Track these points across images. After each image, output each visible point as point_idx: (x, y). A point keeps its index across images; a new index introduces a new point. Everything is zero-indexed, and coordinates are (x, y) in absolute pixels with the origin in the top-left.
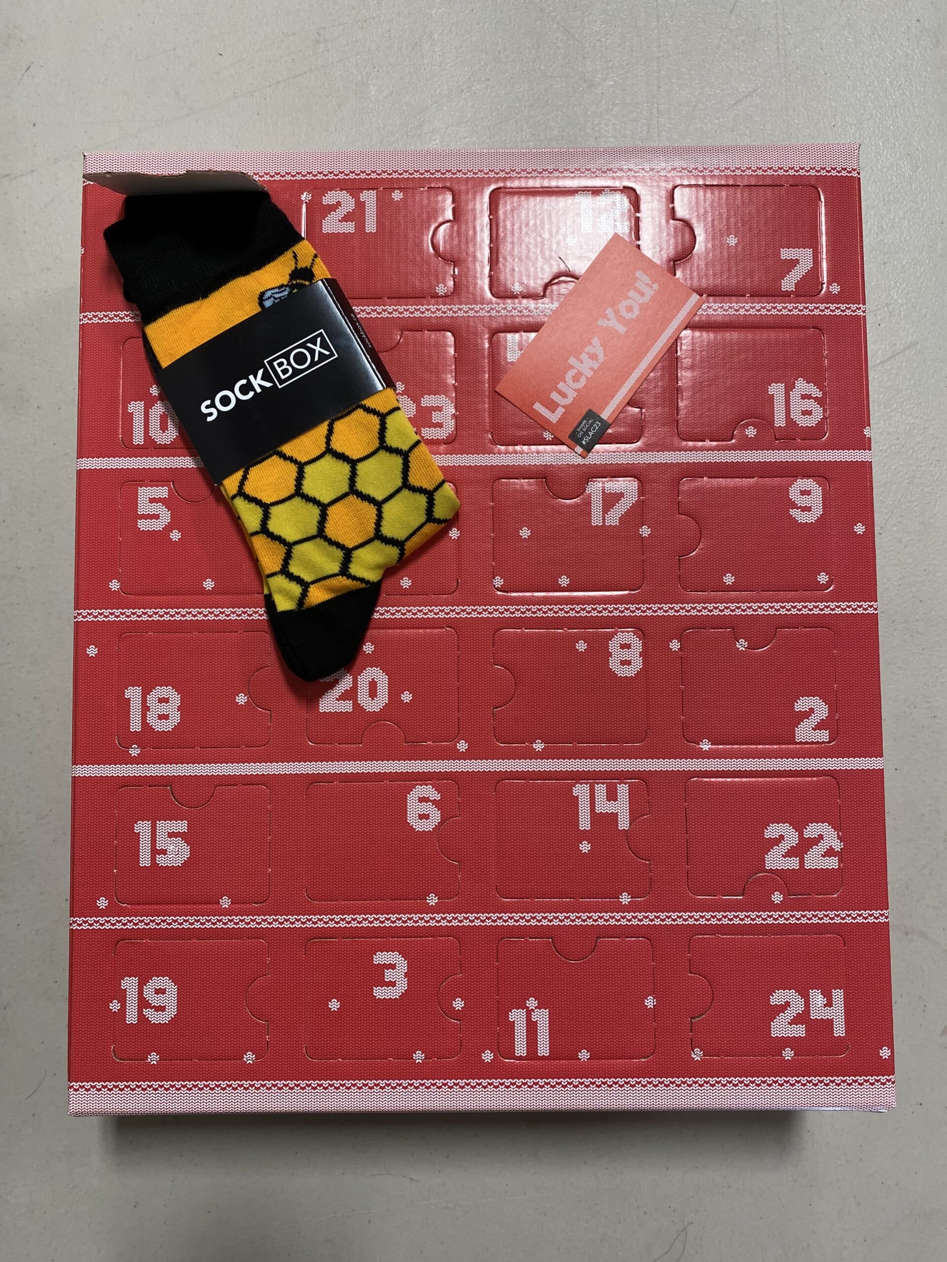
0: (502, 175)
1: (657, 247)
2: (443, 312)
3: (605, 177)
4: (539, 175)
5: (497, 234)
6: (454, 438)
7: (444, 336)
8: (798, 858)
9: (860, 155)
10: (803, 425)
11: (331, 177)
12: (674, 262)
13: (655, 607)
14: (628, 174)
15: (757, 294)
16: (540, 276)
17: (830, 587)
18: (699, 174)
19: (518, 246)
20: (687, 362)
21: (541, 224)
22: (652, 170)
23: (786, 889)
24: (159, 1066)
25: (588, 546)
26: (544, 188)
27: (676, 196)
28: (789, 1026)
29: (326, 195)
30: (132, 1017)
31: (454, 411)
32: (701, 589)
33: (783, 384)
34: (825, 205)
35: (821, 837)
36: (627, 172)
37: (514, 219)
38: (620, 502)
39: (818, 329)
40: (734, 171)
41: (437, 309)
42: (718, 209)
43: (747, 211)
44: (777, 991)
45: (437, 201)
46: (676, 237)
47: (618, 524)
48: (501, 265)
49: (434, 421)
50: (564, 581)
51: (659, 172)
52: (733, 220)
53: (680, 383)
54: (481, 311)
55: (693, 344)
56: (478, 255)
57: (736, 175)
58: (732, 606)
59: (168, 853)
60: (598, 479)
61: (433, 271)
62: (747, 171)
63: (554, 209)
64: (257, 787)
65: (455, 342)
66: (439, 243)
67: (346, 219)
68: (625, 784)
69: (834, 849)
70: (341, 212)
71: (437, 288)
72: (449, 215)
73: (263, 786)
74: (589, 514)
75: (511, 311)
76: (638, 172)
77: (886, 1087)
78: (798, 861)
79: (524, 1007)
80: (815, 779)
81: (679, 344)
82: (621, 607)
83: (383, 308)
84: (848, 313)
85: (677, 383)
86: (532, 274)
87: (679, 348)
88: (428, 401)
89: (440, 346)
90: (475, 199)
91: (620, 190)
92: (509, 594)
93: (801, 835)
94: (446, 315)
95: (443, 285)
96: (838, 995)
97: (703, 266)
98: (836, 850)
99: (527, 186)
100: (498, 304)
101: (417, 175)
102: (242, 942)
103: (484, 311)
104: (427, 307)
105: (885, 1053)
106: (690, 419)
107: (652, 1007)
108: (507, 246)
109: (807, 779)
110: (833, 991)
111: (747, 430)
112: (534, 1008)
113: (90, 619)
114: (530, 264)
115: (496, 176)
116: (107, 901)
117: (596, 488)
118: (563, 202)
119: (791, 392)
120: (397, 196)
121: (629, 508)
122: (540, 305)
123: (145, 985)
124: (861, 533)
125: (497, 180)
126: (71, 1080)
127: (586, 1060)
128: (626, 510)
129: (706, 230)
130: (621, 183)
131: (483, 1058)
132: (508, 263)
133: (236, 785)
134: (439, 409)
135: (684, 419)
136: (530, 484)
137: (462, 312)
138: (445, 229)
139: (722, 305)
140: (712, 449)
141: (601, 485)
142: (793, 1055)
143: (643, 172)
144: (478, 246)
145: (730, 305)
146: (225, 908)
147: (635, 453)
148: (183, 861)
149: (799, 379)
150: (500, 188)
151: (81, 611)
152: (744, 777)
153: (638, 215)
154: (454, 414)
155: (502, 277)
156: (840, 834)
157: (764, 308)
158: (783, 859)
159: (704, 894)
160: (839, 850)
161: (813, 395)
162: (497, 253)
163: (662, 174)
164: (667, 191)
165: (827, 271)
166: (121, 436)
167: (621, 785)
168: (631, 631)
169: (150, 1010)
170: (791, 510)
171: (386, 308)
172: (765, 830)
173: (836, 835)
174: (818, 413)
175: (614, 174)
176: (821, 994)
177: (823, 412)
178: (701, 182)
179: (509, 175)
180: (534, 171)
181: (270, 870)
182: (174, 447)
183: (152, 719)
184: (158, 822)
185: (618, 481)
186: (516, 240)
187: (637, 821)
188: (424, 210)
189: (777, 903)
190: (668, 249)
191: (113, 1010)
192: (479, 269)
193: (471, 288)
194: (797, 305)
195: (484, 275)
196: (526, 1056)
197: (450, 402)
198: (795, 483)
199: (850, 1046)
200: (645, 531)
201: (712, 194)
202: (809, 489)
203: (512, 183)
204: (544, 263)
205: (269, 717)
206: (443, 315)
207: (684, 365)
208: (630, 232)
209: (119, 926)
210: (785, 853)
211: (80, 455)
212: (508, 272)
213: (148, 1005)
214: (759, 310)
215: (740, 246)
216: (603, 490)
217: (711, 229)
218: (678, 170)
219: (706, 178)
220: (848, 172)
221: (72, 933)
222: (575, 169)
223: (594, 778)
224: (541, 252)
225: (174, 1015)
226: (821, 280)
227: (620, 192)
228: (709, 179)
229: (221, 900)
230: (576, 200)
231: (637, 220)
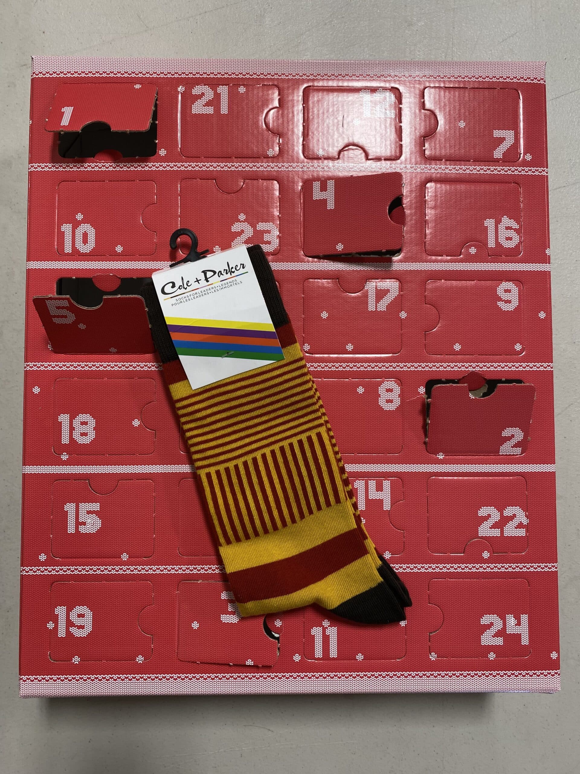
0: (311, 77)
1: (413, 127)
2: (271, 168)
3: (379, 80)
4: (336, 78)
5: (308, 117)
6: (278, 251)
7: (272, 184)
8: (499, 529)
9: (546, 70)
10: (507, 247)
11: (198, 76)
12: (424, 137)
13: (409, 365)
14: (394, 79)
15: (478, 160)
16: (336, 145)
17: (523, 353)
18: (441, 79)
19: (322, 125)
20: (430, 203)
21: (337, 111)
22: (410, 76)
23: (492, 549)
24: (80, 665)
25: (366, 324)
26: (339, 87)
27: (425, 94)
28: (493, 638)
29: (195, 88)
30: (62, 633)
31: (278, 233)
32: (439, 354)
33: (494, 220)
34: (523, 102)
35: (514, 516)
36: (394, 77)
37: (319, 107)
38: (387, 295)
39: (517, 184)
40: (464, 78)
41: (268, 166)
42: (453, 103)
43: (472, 105)
44: (485, 615)
45: (268, 94)
46: (425, 121)
47: (385, 310)
48: (310, 137)
49: (265, 240)
50: (350, 347)
51: (415, 77)
52: (463, 111)
53: (427, 217)
54: (297, 167)
55: (436, 192)
56: (296, 130)
57: (465, 81)
58: (459, 365)
59: (87, 524)
60: (373, 280)
61: (265, 140)
62: (472, 78)
63: (346, 101)
64: (146, 481)
65: (279, 188)
66: (269, 122)
67: (208, 104)
68: (388, 480)
69: (523, 524)
70: (204, 100)
71: (268, 151)
72: (276, 104)
73: (150, 481)
74: (367, 303)
75: (317, 168)
76: (401, 77)
77: (555, 678)
78: (500, 531)
79: (321, 625)
80: (511, 478)
81: (426, 192)
82: (387, 365)
83: (232, 164)
84: (537, 173)
85: (425, 218)
86: (330, 142)
87: (426, 195)
88: (261, 226)
89: (269, 190)
90: (293, 93)
91: (389, 89)
92: (314, 356)
93: (502, 514)
94: (273, 169)
95: (272, 150)
96: (524, 618)
97: (443, 141)
98: (524, 524)
99: (328, 85)
100: (308, 163)
101: (255, 76)
102: (136, 583)
103: (299, 168)
104: (261, 164)
105: (554, 655)
106: (433, 241)
107: (404, 626)
108: (314, 125)
109: (506, 478)
110: (521, 615)
111: (470, 249)
112: (327, 626)
113: (35, 368)
114: (330, 137)
115: (307, 78)
116: (46, 556)
117: (371, 286)
118: (351, 97)
119: (499, 225)
120: (242, 90)
121: (393, 299)
122: (336, 164)
123: (71, 612)
124: (543, 318)
125: (308, 81)
126: (21, 674)
127: (361, 660)
128: (391, 301)
129: (445, 117)
130: (390, 84)
131: (294, 659)
132: (315, 135)
133: (132, 480)
134: (268, 232)
135: (430, 241)
136: (328, 283)
137: (284, 167)
138: (274, 113)
139: (455, 167)
140: (447, 261)
141: (375, 284)
142: (495, 657)
143: (405, 77)
144: (295, 124)
145: (460, 167)
146: (125, 561)
147: (397, 263)
148: (97, 530)
149: (504, 217)
150: (310, 86)
151: (29, 363)
152: (465, 477)
153: (400, 106)
154: (278, 235)
155: (311, 146)
156: (527, 513)
157: (482, 169)
158: (490, 530)
159: (439, 552)
160: (526, 524)
161: (513, 227)
162: (308, 129)
163: (417, 79)
164: (420, 91)
165: (524, 145)
166: (56, 247)
167: (386, 481)
168: (393, 381)
169: (74, 628)
170: (498, 302)
171: (234, 164)
172: (479, 511)
173: (524, 515)
174: (516, 239)
175: (385, 79)
176: (514, 618)
177: (520, 238)
178: (442, 85)
179: (316, 78)
180: (333, 75)
181: (155, 536)
182: (92, 254)
183: (76, 436)
184: (80, 504)
185: (386, 282)
186: (320, 121)
187: (396, 505)
188: (260, 99)
189: (486, 558)
190: (420, 129)
191: (50, 628)
192: (295, 140)
193: (290, 152)
194: (503, 168)
195: (299, 143)
196: (322, 658)
197: (276, 227)
198: (501, 285)
199: (531, 651)
200: (403, 315)
201: (449, 93)
202: (510, 288)
203: (318, 83)
204: (339, 137)
205: (155, 435)
206: (272, 169)
207: (430, 206)
208: (396, 117)
209: (54, 573)
210: (491, 526)
211: (29, 259)
212: (315, 142)
213: (73, 625)
214: (479, 171)
215: (467, 128)
216: (376, 287)
217: (448, 116)
218: (427, 76)
219: (446, 82)
220: (538, 80)
221: (22, 577)
222: (360, 74)
223: (368, 476)
224: (337, 130)
225: (90, 631)
226: (519, 152)
227: (389, 91)
228: (448, 83)
229: (122, 556)
230: (360, 95)
231: (400, 109)
